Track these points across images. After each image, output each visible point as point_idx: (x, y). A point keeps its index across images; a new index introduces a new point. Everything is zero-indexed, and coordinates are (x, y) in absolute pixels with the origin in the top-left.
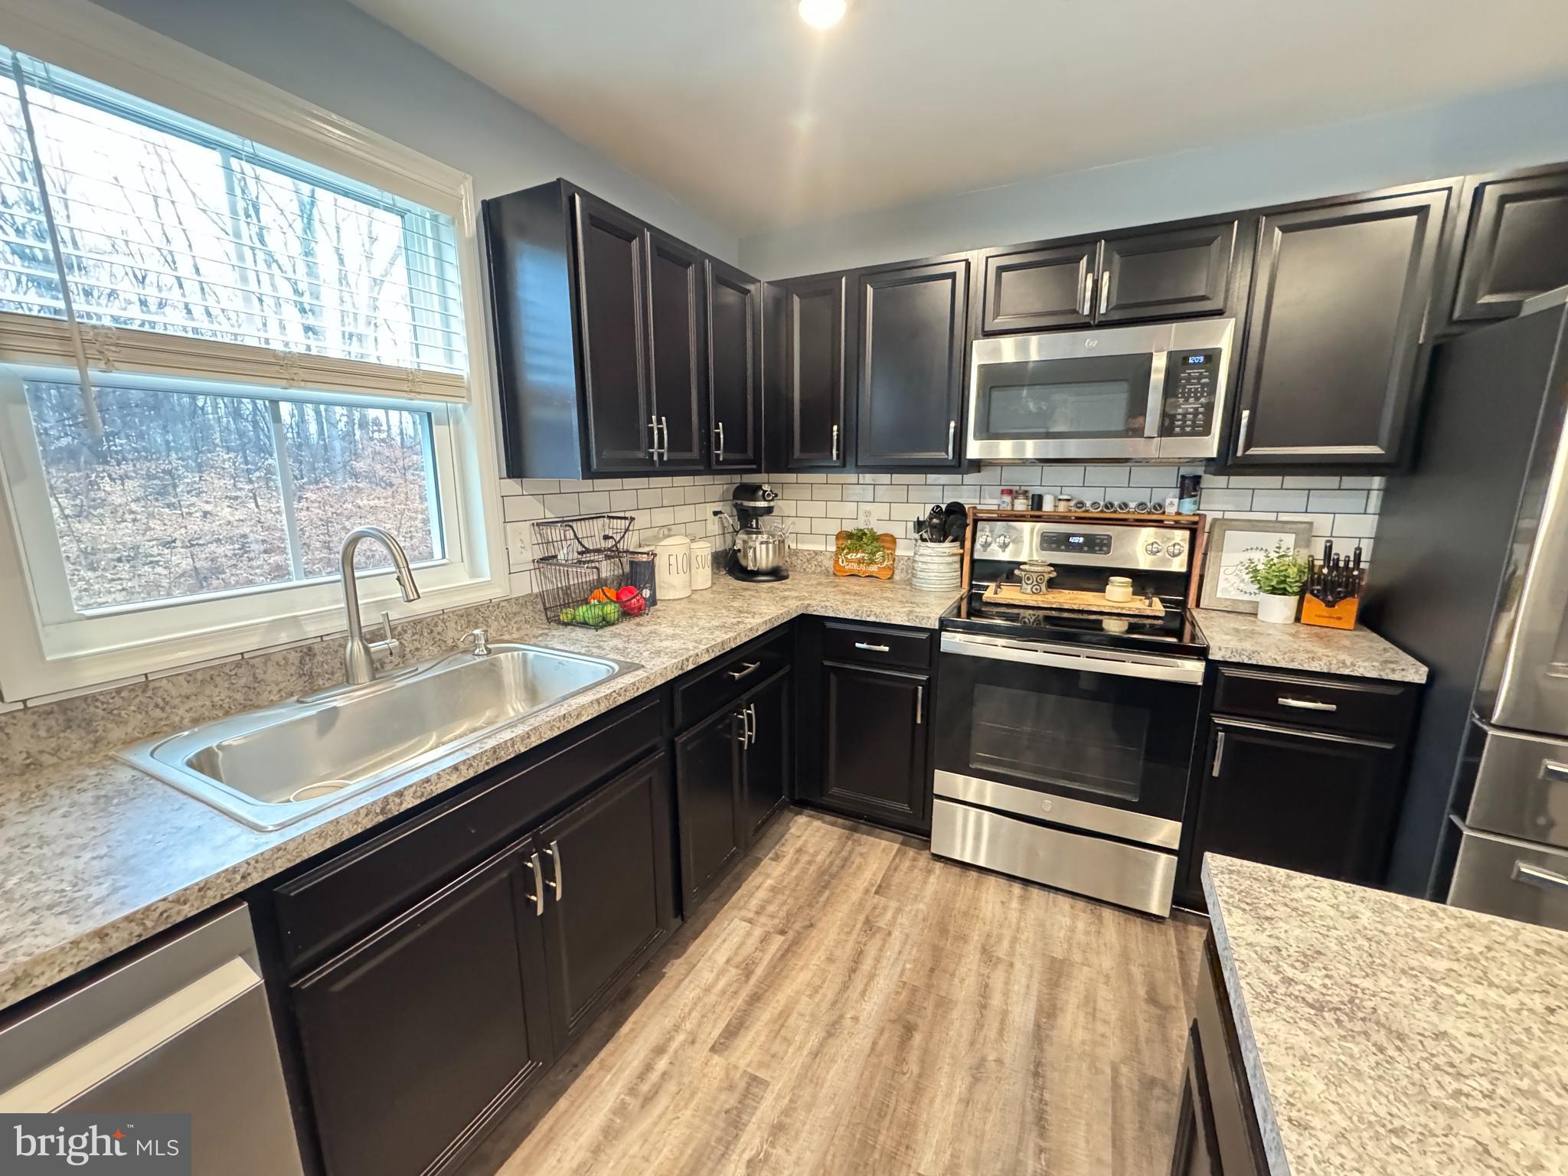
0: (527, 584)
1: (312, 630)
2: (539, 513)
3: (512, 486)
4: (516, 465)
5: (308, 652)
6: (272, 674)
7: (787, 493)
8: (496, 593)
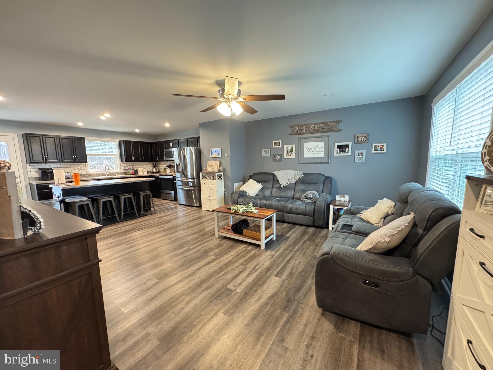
0: (123, 171)
1: (103, 172)
2: (124, 165)
3: (121, 163)
4: (122, 161)
5: (103, 174)
6: (100, 175)
7: (161, 164)
8: (120, 172)
